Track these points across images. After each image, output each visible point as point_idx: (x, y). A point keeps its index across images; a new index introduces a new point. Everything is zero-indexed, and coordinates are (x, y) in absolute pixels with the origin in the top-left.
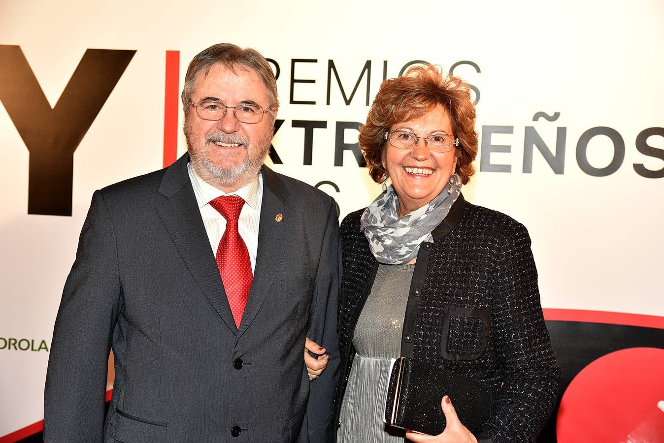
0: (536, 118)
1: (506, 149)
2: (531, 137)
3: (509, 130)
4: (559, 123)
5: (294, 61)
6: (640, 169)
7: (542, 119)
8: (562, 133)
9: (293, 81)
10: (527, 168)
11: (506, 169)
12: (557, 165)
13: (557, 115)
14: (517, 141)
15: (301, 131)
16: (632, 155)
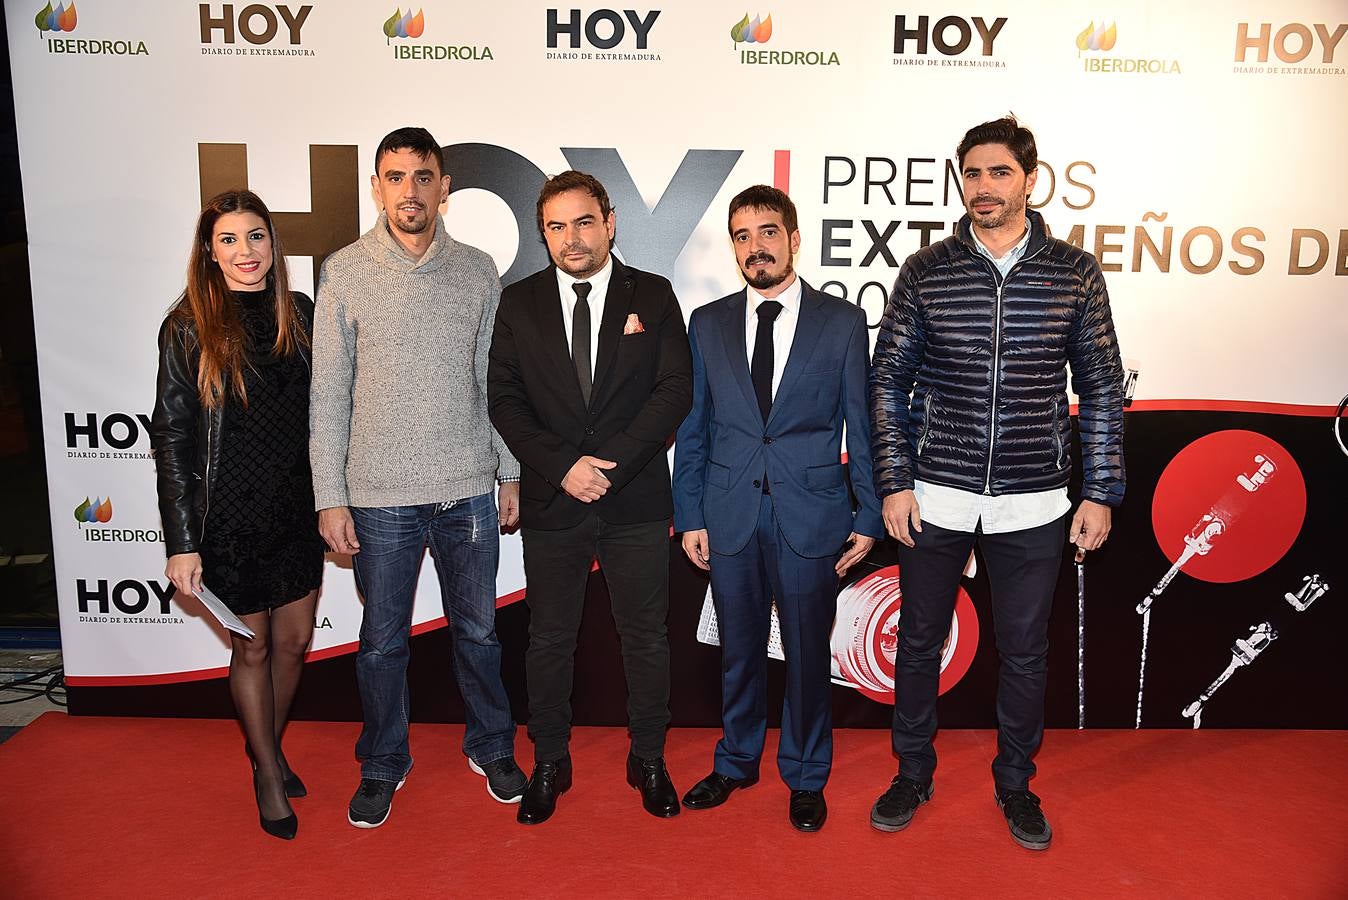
0: (1145, 219)
1: (1119, 248)
2: (1142, 236)
3: (1121, 230)
4: (1167, 222)
5: (911, 161)
6: (1235, 266)
7: (1151, 219)
8: (1168, 234)
9: (910, 181)
10: (1137, 267)
11: (1119, 267)
12: (1164, 264)
13: (1164, 216)
14: (1127, 241)
15: (918, 233)
16: (1229, 254)
